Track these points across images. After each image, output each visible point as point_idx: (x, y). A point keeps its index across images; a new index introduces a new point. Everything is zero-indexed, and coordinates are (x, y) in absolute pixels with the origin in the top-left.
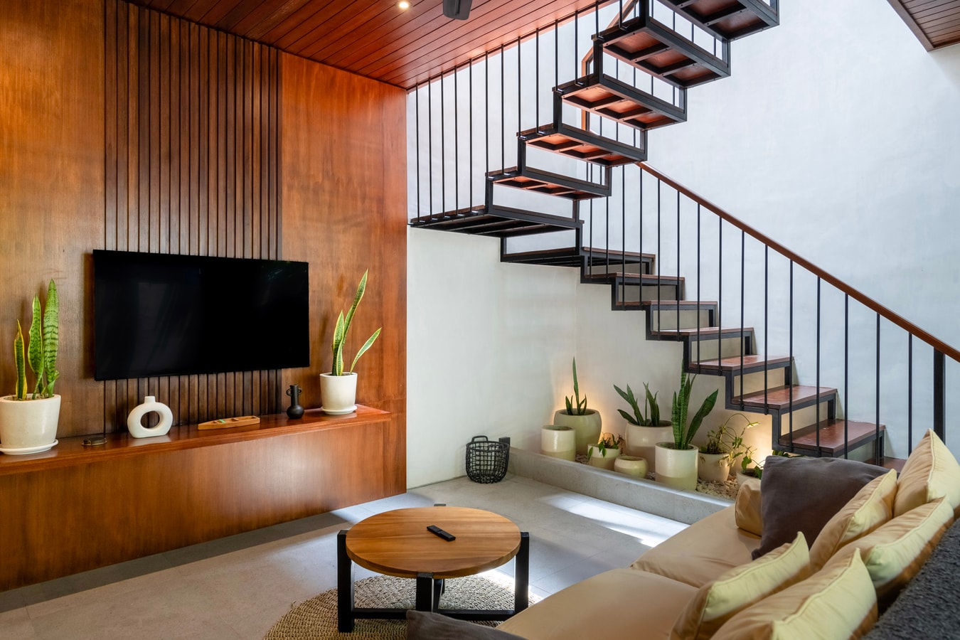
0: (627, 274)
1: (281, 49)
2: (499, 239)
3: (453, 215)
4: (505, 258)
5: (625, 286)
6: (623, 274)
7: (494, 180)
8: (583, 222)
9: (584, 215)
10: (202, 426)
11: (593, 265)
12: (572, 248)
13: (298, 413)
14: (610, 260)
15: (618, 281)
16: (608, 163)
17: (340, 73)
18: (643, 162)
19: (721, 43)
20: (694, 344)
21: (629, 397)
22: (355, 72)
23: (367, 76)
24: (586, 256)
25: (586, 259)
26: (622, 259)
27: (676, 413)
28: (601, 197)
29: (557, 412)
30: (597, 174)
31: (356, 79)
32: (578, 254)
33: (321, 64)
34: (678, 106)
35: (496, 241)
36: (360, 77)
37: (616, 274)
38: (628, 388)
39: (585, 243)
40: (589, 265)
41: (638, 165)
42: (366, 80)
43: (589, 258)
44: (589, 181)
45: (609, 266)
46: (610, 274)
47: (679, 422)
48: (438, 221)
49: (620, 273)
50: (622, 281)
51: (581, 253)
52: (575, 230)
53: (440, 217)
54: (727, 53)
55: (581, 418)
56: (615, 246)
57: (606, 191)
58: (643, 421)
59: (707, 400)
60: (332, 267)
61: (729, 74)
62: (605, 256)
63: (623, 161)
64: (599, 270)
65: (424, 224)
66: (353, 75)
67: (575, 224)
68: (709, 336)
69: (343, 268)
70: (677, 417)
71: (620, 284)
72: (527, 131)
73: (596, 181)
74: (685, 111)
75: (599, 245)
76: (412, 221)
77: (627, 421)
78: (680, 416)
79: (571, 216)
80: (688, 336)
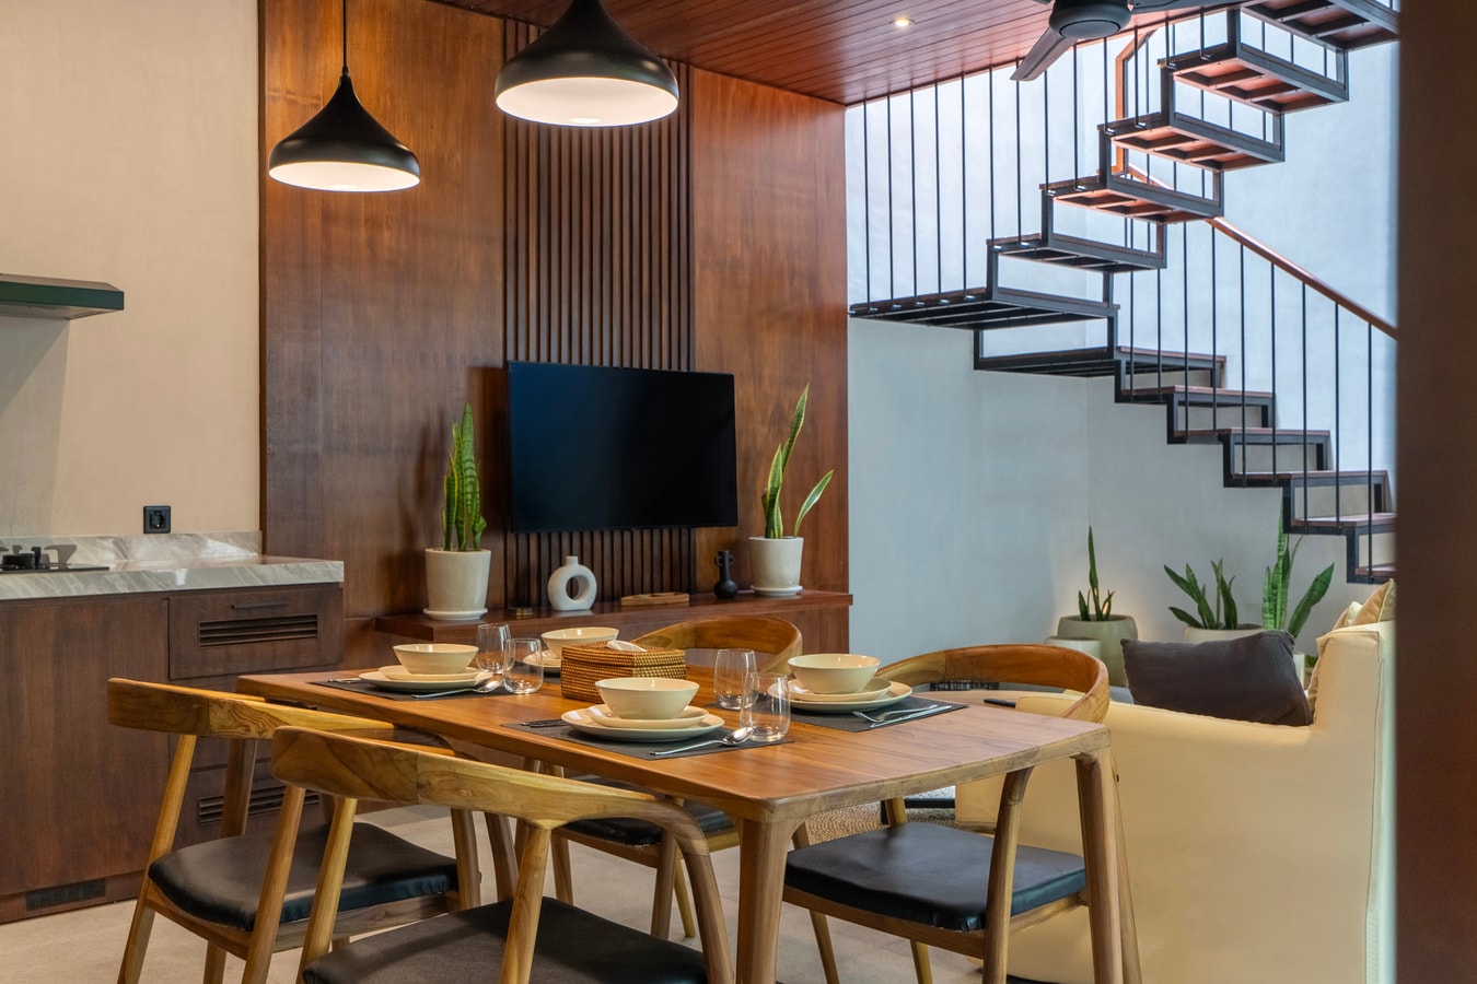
0: (1193, 388)
1: (692, 65)
2: (971, 333)
3: (931, 300)
4: (981, 363)
5: (1190, 409)
6: (1186, 388)
7: (1000, 251)
8: (1119, 307)
9: (1120, 296)
10: (627, 600)
11: (1136, 372)
12: (1102, 348)
13: (732, 590)
14: (1163, 366)
15: (1176, 399)
16: (1162, 219)
17: (762, 89)
18: (1216, 219)
19: (1334, 54)
20: (1298, 493)
21: (1189, 586)
22: (780, 87)
23: (794, 91)
24: (1124, 360)
25: (1123, 366)
26: (1183, 364)
27: (1270, 600)
28: (1149, 269)
29: (1062, 620)
30: (1142, 234)
31: (782, 95)
32: (1112, 357)
33: (739, 81)
34: (1271, 141)
35: (967, 335)
36: (787, 93)
37: (1173, 388)
38: (1189, 570)
39: (1123, 341)
40: (1128, 373)
41: (1210, 223)
42: (793, 96)
43: (1128, 363)
44: (1129, 246)
45: (1162, 374)
46: (1164, 389)
47: (1275, 615)
48: (902, 309)
49: (1180, 387)
50: (1183, 399)
51: (1117, 356)
52: (1106, 320)
53: (908, 303)
54: (1343, 68)
55: (1105, 625)
56: (1173, 345)
57: (1158, 260)
58: (1213, 621)
59: (1316, 580)
60: (754, 382)
61: (1346, 98)
62: (1155, 361)
63: (1184, 217)
64: (1146, 382)
65: (875, 312)
66: (777, 91)
67: (1106, 309)
68: (1320, 481)
69: (766, 382)
70: (1272, 607)
71: (1181, 403)
72: (1056, 184)
73: (1140, 245)
74: (1282, 148)
75: (1145, 342)
76: (852, 307)
77: (1184, 624)
78: (1275, 606)
79: (1100, 299)
80: (1289, 480)
